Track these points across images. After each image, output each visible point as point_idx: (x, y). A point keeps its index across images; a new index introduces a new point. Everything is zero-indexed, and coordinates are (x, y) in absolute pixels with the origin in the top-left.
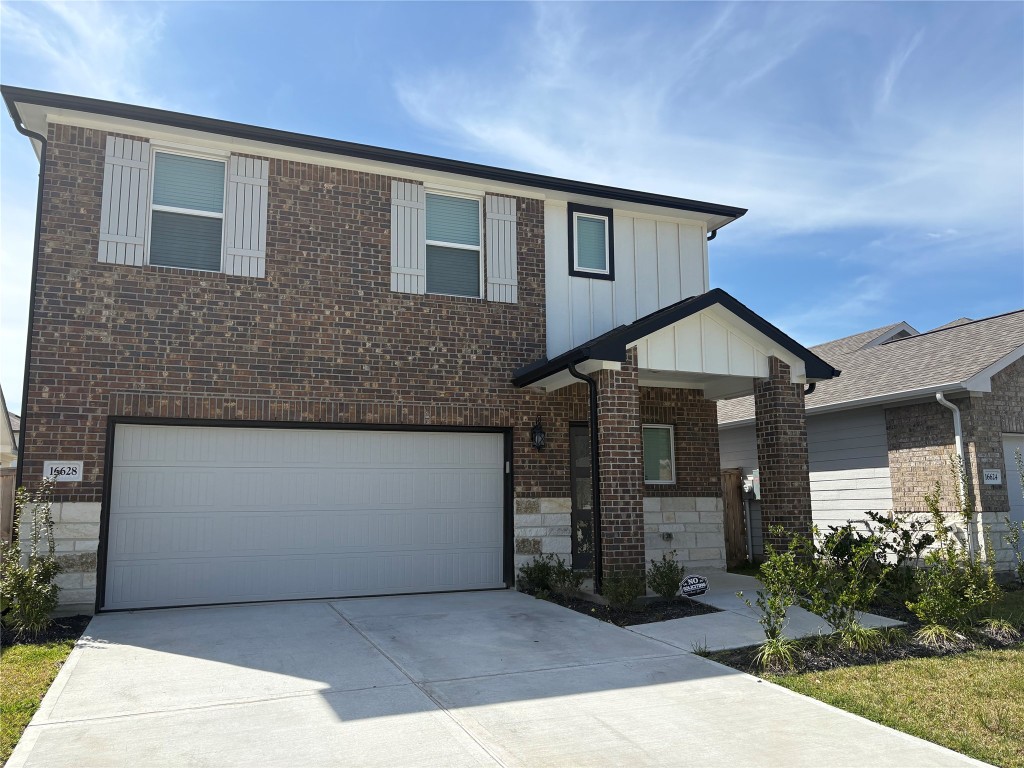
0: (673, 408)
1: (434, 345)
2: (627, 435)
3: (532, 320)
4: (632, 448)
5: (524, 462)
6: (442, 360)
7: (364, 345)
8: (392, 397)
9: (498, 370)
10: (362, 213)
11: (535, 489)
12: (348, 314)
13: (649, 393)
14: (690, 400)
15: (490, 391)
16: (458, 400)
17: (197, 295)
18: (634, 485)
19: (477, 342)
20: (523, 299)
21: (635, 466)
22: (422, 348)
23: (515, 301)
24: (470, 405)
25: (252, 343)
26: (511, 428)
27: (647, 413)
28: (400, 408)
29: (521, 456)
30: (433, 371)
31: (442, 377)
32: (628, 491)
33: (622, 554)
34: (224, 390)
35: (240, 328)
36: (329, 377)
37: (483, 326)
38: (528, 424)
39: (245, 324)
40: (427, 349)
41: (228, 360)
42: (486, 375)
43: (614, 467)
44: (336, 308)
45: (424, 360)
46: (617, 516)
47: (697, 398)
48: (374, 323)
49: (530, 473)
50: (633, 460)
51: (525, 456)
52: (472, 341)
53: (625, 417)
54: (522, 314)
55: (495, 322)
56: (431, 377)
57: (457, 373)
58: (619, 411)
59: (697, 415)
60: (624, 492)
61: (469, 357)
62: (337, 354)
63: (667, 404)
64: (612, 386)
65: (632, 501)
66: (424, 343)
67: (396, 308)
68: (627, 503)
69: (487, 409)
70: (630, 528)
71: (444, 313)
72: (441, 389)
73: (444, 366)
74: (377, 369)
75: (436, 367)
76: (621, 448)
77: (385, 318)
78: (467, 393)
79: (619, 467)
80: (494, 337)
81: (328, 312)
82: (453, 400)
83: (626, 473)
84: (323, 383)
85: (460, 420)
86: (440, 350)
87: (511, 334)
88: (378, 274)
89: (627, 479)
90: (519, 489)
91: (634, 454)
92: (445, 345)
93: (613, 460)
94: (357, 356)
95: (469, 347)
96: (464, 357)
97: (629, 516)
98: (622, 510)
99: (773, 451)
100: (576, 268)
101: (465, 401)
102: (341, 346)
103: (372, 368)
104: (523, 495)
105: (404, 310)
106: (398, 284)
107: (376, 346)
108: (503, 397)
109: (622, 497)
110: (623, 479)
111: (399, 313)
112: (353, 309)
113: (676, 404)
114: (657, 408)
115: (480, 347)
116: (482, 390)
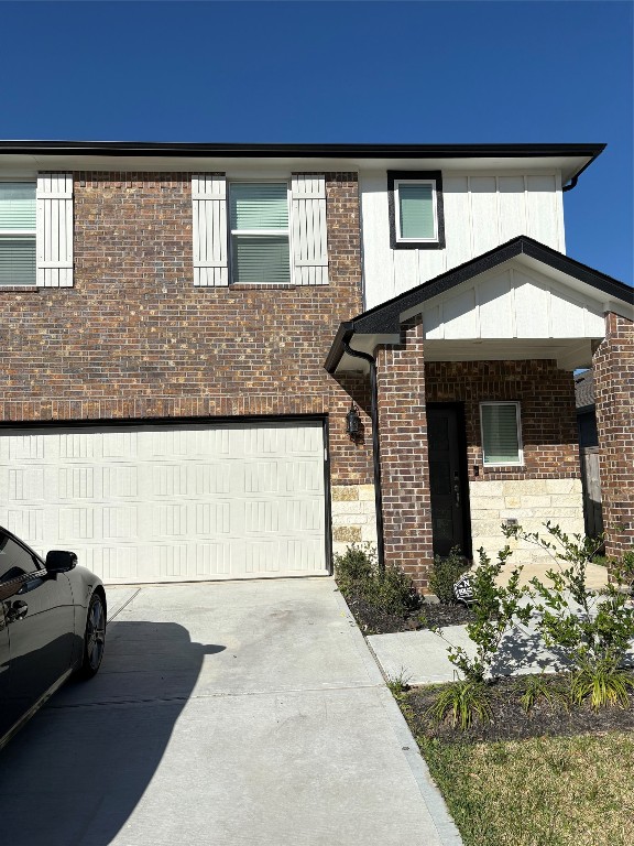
0: (518, 383)
1: (239, 335)
2: (409, 417)
3: (346, 300)
4: (417, 430)
5: (339, 448)
6: (248, 350)
7: (169, 341)
8: (198, 391)
9: (309, 356)
10: (165, 212)
11: (353, 476)
12: (152, 312)
13: (487, 368)
14: (540, 372)
15: (302, 378)
16: (268, 390)
17: (13, 309)
18: (418, 472)
19: (286, 328)
20: (335, 279)
21: (418, 451)
22: (228, 340)
23: (326, 281)
24: (279, 393)
25: (64, 348)
26: (326, 414)
27: (485, 388)
28: (206, 401)
29: (337, 443)
30: (240, 362)
31: (249, 368)
32: (411, 479)
33: (403, 548)
34: (40, 395)
35: (53, 336)
36: (136, 376)
37: (291, 312)
38: (344, 410)
39: (57, 332)
40: (232, 340)
41: (43, 366)
42: (297, 361)
43: (393, 452)
44: (141, 308)
45: (230, 351)
46: (396, 506)
47: (549, 369)
48: (178, 318)
49: (347, 459)
50: (418, 444)
51: (341, 443)
52: (280, 328)
53: (406, 396)
54: (335, 295)
55: (305, 306)
56: (238, 368)
57: (265, 362)
58: (398, 389)
59: (548, 387)
60: (405, 479)
61: (277, 345)
62: (143, 353)
63: (511, 378)
64: (390, 362)
65: (416, 489)
66: (230, 334)
67: (200, 302)
68: (411, 492)
69: (298, 397)
70: (413, 519)
71: (250, 301)
72: (249, 379)
73: (251, 357)
74: (183, 364)
75: (242, 358)
76: (401, 430)
77: (189, 313)
78: (276, 383)
79: (399, 451)
80: (304, 323)
81: (133, 313)
82: (262, 390)
83: (407, 458)
84: (131, 381)
85: (269, 410)
86: (246, 340)
87: (322, 317)
88: (181, 270)
89: (409, 465)
90: (334, 476)
91: (417, 437)
92: (253, 335)
93: (391, 444)
94: (163, 352)
95: (278, 334)
96: (271, 345)
97: (412, 506)
98: (404, 499)
99: (611, 424)
100: (399, 239)
101: (274, 390)
102: (147, 345)
103: (177, 364)
104: (340, 483)
105: (208, 304)
106: (201, 278)
107: (181, 341)
108: (315, 383)
109: (403, 485)
110: (404, 465)
111: (204, 307)
112: (157, 307)
113: (522, 377)
114: (496, 384)
115: (289, 334)
116: (293, 378)
